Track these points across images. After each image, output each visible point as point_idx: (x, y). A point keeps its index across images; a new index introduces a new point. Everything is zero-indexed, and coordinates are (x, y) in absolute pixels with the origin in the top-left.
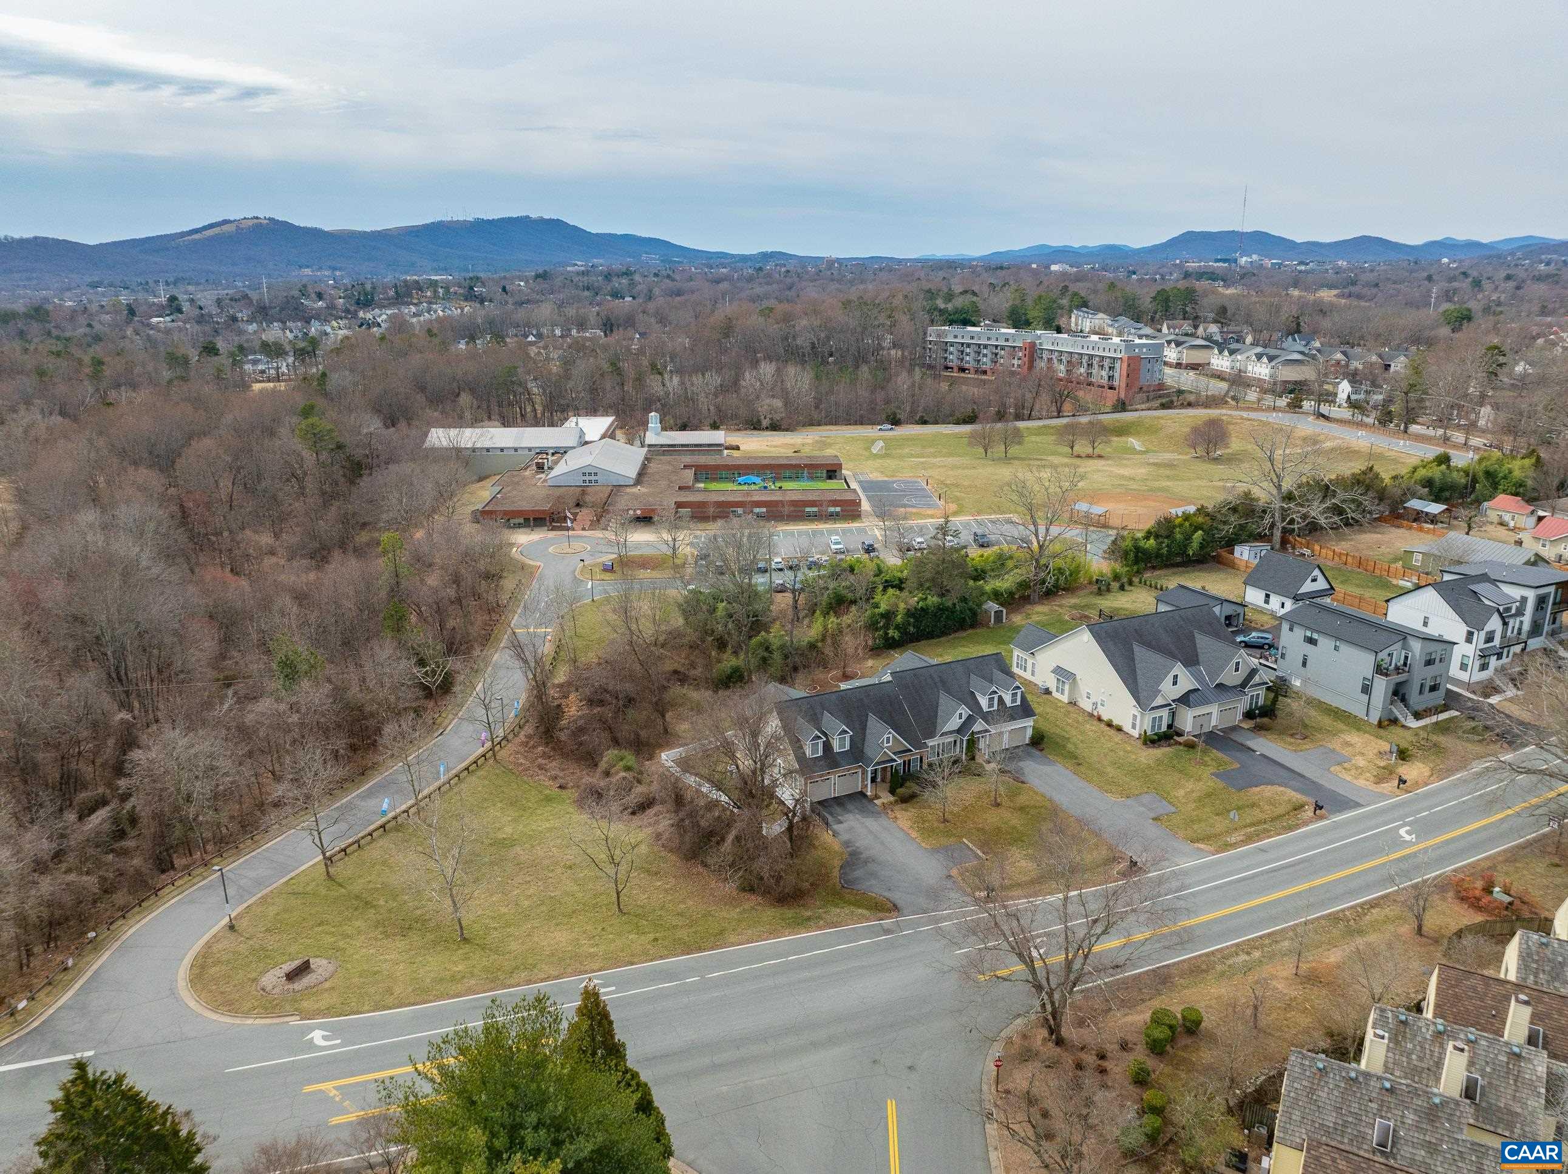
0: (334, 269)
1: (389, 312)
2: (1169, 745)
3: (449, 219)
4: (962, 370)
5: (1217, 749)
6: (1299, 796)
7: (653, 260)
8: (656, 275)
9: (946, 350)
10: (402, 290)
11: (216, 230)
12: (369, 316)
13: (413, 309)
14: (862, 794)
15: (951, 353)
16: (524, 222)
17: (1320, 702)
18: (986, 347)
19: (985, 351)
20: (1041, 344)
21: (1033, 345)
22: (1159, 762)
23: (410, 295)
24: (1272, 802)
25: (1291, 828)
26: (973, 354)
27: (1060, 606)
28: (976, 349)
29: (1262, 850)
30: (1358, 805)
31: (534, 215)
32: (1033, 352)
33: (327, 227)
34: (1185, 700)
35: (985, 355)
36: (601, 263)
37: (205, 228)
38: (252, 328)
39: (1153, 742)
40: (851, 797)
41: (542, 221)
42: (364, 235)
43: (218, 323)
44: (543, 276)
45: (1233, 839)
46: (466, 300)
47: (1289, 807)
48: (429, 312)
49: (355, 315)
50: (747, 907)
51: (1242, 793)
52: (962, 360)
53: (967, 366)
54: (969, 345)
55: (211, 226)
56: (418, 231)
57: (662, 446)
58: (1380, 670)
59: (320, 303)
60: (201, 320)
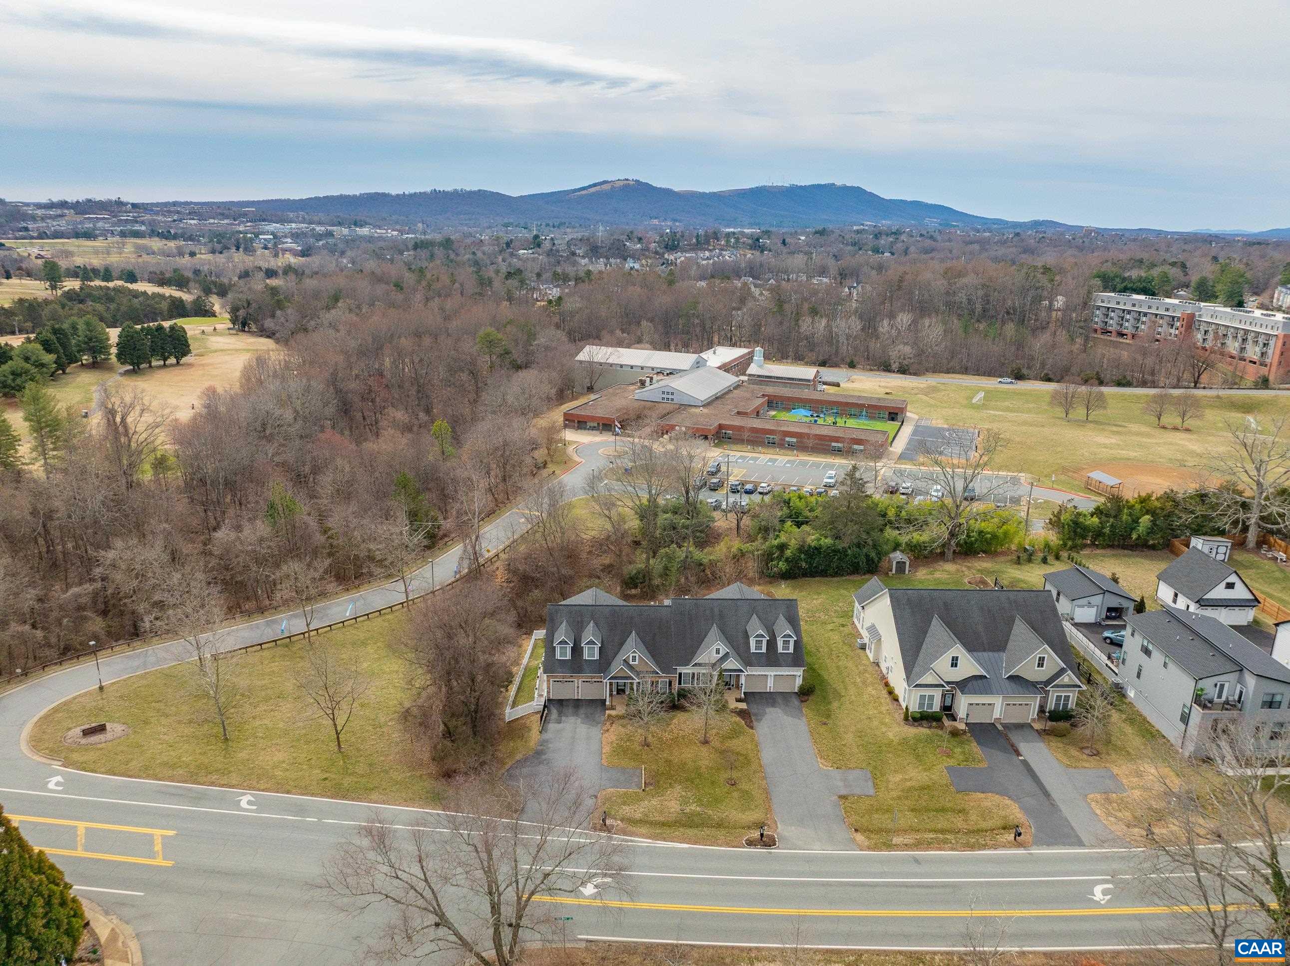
0: (675, 220)
1: (687, 255)
2: (930, 727)
3: (770, 184)
4: (1122, 335)
5: (979, 743)
6: (1019, 815)
7: (932, 223)
8: (921, 235)
9: (1107, 315)
10: (702, 239)
11: (598, 188)
12: (672, 257)
13: (707, 254)
14: (603, 702)
15: (1112, 318)
16: (829, 188)
17: (1145, 719)
18: (1145, 314)
19: (1144, 319)
20: (1200, 316)
21: (1192, 316)
22: (904, 742)
23: (708, 243)
24: (985, 814)
25: (972, 847)
26: (1132, 320)
27: (969, 568)
28: (1136, 315)
29: (916, 861)
30: (1080, 844)
31: (839, 183)
32: (1191, 322)
33: (676, 189)
34: (964, 685)
35: (1143, 323)
36: (885, 223)
37: (590, 186)
38: (584, 261)
39: (915, 719)
40: (592, 702)
41: (845, 188)
42: (703, 195)
43: (562, 256)
44: (822, 233)
45: (897, 840)
46: (751, 249)
47: (999, 823)
48: (718, 257)
49: (662, 255)
50: (418, 773)
51: (960, 796)
52: (1122, 325)
53: (1125, 331)
54: (1129, 312)
55: (595, 185)
56: (745, 194)
57: (759, 376)
58: (1199, 700)
59: (639, 246)
60: (550, 253)
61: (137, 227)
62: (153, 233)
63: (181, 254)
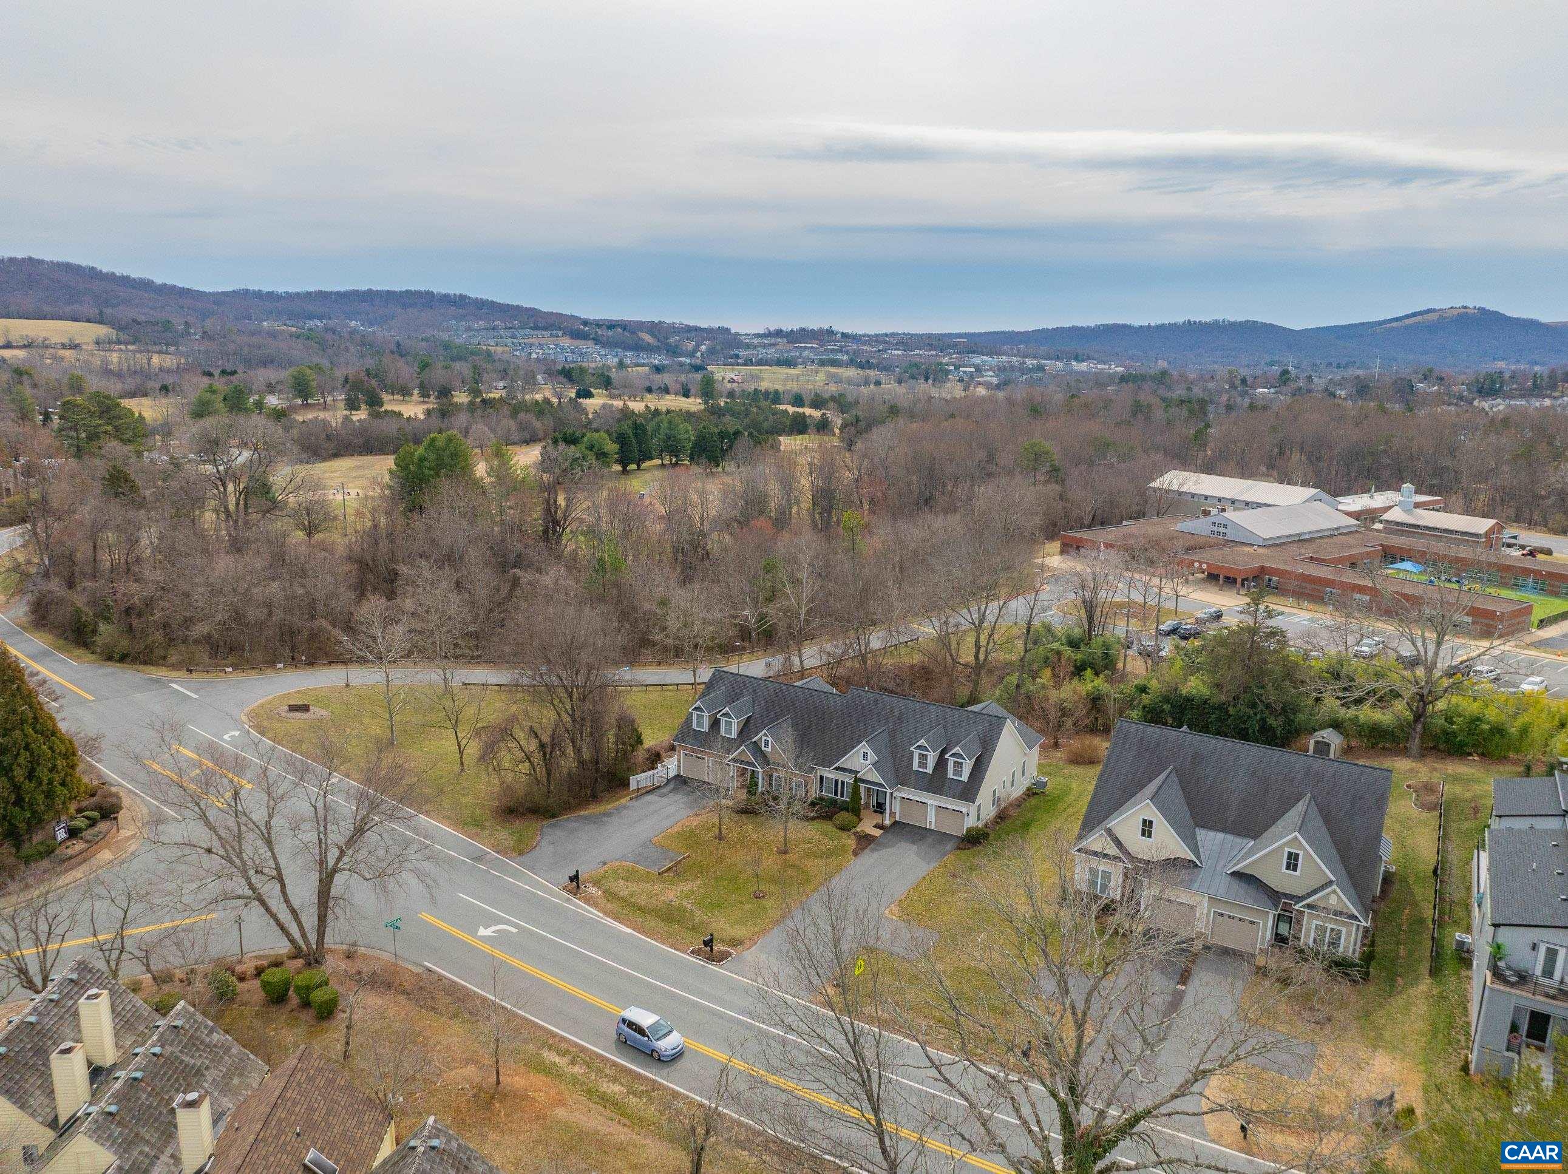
11: (1419, 319)
33: (1547, 320)
58: (1495, 965)
59: (1436, 388)
61: (839, 356)
62: (851, 363)
63: (867, 383)
